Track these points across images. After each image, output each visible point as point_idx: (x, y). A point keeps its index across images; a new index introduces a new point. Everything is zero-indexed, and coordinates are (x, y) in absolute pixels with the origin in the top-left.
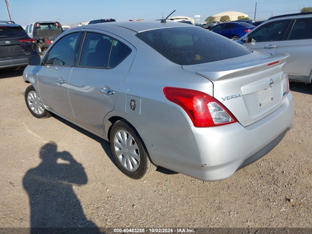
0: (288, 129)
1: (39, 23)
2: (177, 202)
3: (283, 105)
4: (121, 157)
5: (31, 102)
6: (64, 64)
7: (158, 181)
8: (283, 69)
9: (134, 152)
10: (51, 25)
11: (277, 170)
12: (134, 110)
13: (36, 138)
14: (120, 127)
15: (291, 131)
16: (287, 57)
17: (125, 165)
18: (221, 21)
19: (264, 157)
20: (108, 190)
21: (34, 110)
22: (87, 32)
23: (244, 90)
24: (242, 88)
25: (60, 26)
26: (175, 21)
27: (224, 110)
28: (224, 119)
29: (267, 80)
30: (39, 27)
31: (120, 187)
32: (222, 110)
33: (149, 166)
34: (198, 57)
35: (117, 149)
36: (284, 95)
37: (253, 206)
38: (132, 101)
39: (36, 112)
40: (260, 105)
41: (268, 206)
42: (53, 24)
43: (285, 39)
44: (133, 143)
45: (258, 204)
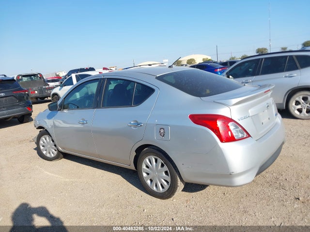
0: (283, 143)
1: (21, 75)
2: (208, 212)
3: (277, 124)
4: (149, 182)
5: (43, 146)
6: (78, 107)
7: (186, 199)
8: (272, 96)
9: (163, 174)
10: (32, 77)
11: (281, 178)
12: (163, 136)
13: (57, 178)
14: (148, 154)
15: (286, 144)
16: (273, 87)
17: (155, 188)
18: (187, 63)
19: (267, 170)
20: (145, 211)
21: (46, 153)
22: (108, 79)
23: (251, 112)
24: (250, 111)
25: (41, 77)
26: (153, 66)
27: (240, 128)
28: (240, 135)
29: (264, 104)
30: (21, 79)
31: (155, 207)
32: (238, 128)
33: (179, 185)
34: (208, 91)
35: (145, 175)
36: (276, 115)
37: (271, 207)
38: (161, 129)
39: (48, 155)
40: (262, 124)
41: (284, 205)
42: (34, 75)
43: (258, 74)
44: (162, 166)
45: (275, 204)
